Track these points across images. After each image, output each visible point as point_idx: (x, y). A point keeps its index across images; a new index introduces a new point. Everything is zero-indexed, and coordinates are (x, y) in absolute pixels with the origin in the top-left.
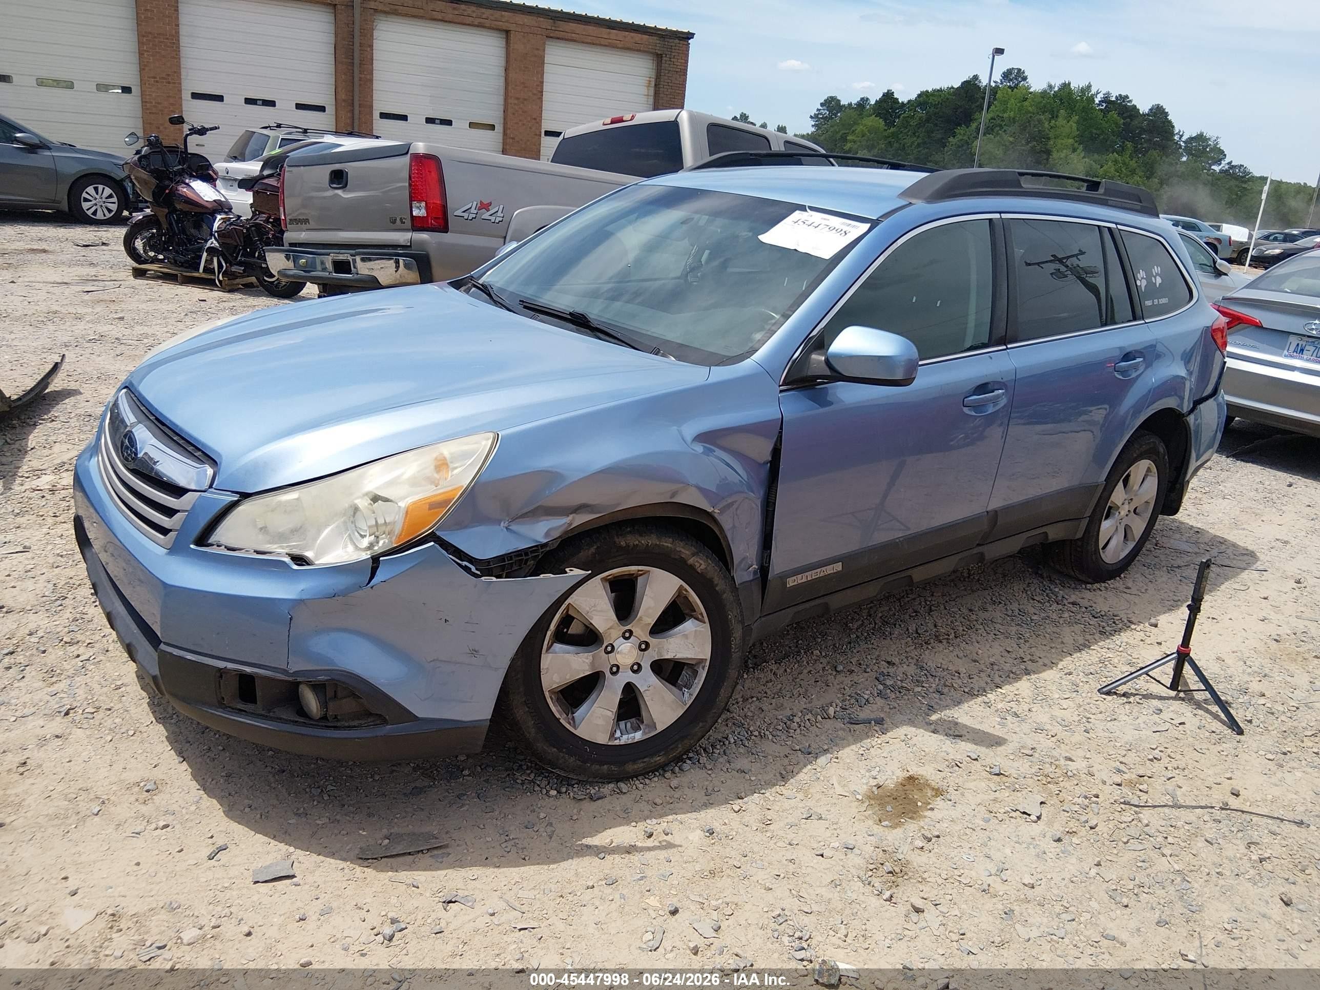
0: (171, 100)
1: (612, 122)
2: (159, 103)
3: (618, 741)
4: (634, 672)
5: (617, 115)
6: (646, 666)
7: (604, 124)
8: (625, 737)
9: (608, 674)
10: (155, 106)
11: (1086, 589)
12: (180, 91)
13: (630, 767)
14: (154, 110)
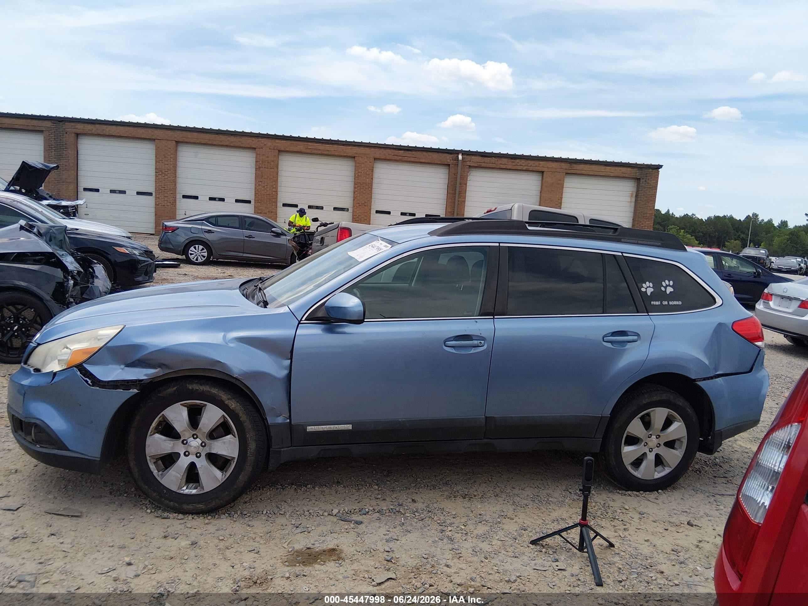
0: (366, 214)
1: (487, 212)
2: (359, 216)
3: (182, 491)
4: (197, 457)
5: (489, 209)
6: (203, 455)
7: (485, 213)
8: (187, 490)
9: (182, 455)
10: (358, 217)
11: (619, 493)
12: (370, 209)
13: (185, 507)
14: (357, 219)
